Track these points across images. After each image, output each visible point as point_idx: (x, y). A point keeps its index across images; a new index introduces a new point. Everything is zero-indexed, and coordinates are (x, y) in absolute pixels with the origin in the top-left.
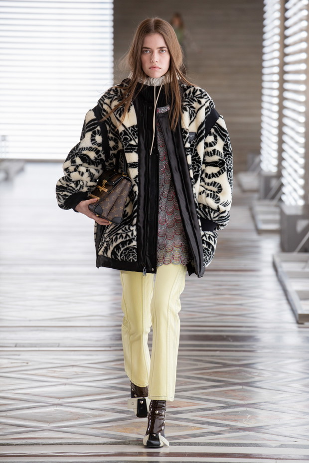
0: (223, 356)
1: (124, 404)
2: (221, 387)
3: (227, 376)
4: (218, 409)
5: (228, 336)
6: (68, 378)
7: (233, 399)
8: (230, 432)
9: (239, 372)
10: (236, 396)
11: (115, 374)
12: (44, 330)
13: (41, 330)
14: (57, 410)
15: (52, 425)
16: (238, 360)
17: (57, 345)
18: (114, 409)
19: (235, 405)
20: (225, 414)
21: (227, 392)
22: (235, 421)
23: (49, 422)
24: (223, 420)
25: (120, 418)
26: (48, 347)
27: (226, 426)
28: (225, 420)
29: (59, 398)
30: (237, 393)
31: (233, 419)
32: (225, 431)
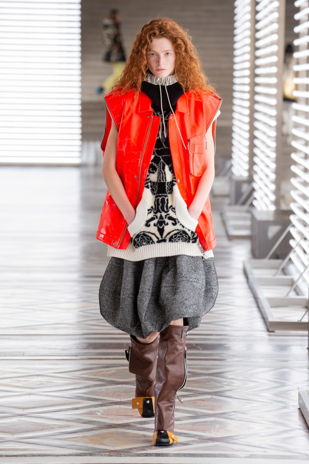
0: (192, 365)
1: (90, 414)
2: (190, 397)
3: (197, 385)
4: (186, 419)
5: (197, 345)
6: (33, 388)
7: (202, 409)
8: (198, 442)
9: (208, 382)
10: (205, 405)
11: (81, 383)
12: (9, 339)
13: (5, 339)
14: (22, 420)
15: (16, 436)
16: (208, 369)
17: (22, 354)
18: (80, 420)
19: (204, 415)
20: (194, 424)
21: (196, 401)
22: (204, 431)
23: (13, 433)
24: (191, 430)
25: (86, 429)
26: (12, 356)
27: (195, 436)
28: (193, 430)
29: (24, 409)
30: (206, 403)
31: (202, 429)
32: (193, 441)
